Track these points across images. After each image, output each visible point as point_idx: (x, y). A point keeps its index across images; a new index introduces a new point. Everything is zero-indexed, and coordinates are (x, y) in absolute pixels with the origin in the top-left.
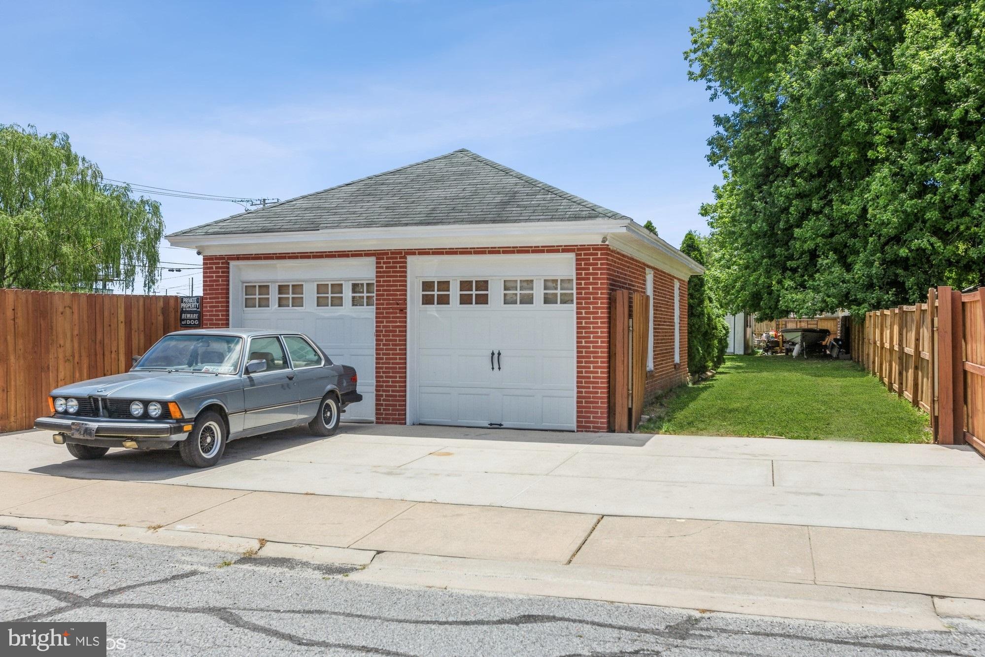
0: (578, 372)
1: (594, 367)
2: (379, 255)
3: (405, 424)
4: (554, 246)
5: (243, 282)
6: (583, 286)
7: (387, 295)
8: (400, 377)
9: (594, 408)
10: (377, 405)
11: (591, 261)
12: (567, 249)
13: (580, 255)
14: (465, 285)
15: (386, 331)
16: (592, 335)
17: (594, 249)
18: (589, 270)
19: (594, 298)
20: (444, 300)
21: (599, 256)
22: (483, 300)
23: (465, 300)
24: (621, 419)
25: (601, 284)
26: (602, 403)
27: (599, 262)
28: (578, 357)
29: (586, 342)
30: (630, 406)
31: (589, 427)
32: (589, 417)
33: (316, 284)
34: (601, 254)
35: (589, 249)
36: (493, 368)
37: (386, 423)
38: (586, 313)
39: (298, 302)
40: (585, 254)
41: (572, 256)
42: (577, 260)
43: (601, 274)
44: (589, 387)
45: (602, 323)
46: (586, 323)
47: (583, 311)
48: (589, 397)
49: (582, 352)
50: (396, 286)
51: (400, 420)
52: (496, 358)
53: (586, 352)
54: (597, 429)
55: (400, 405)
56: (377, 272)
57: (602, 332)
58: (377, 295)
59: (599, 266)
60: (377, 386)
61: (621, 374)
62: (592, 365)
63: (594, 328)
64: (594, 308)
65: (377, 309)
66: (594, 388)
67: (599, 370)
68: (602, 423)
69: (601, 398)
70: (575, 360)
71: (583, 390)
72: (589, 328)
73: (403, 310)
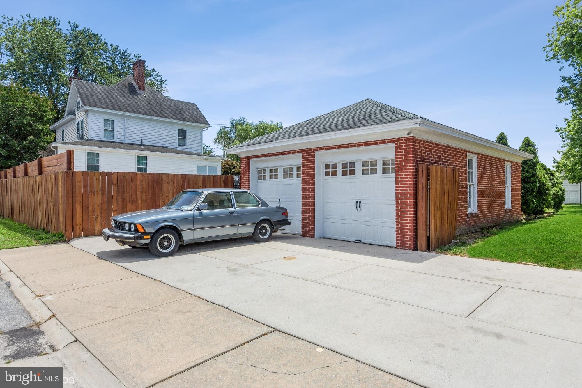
0: (397, 213)
1: (405, 211)
2: (303, 152)
3: (314, 237)
4: (383, 140)
5: (258, 168)
6: (399, 162)
7: (306, 172)
8: (312, 213)
9: (405, 235)
10: (302, 227)
11: (404, 147)
12: (390, 141)
13: (397, 144)
14: (344, 165)
15: (306, 190)
16: (404, 192)
17: (405, 140)
18: (402, 152)
19: (405, 169)
20: (334, 174)
21: (408, 144)
22: (352, 173)
23: (344, 173)
24: (422, 243)
25: (409, 160)
26: (410, 232)
27: (408, 147)
28: (396, 204)
29: (401, 196)
30: (428, 235)
31: (403, 246)
32: (403, 241)
33: (283, 168)
34: (409, 142)
35: (402, 140)
36: (357, 210)
37: (306, 236)
38: (401, 178)
39: (276, 177)
40: (400, 143)
41: (393, 145)
42: (396, 147)
43: (409, 154)
44: (402, 223)
45: (410, 184)
46: (401, 184)
47: (399, 177)
48: (403, 229)
49: (398, 202)
50: (310, 167)
51: (312, 235)
52: (358, 204)
53: (401, 202)
54: (407, 248)
55: (311, 228)
56: (302, 160)
57: (410, 190)
58: (302, 172)
59: (408, 150)
60: (302, 218)
61: (421, 215)
62: (404, 209)
63: (405, 187)
64: (405, 175)
65: (302, 179)
66: (405, 223)
67: (408, 212)
68: (410, 244)
69: (410, 229)
70: (395, 206)
71: (399, 224)
72: (403, 187)
73: (313, 179)
